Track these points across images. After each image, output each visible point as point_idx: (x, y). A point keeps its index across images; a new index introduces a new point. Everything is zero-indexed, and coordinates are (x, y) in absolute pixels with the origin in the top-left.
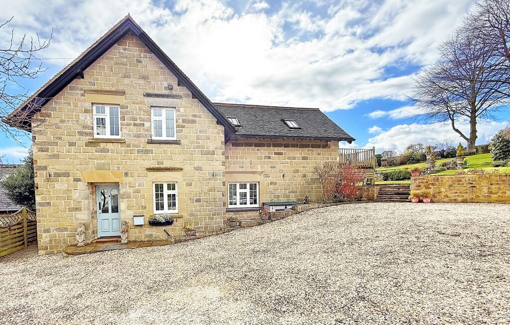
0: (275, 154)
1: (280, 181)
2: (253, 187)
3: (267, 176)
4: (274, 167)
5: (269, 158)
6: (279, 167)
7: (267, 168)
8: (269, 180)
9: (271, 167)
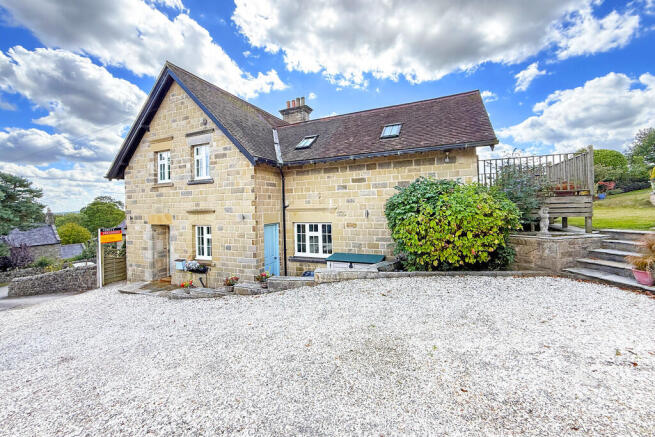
0: (354, 181)
1: (362, 222)
2: (327, 229)
3: (342, 214)
4: (352, 201)
5: (345, 187)
6: (360, 200)
7: (342, 203)
8: (345, 220)
9: (348, 201)
